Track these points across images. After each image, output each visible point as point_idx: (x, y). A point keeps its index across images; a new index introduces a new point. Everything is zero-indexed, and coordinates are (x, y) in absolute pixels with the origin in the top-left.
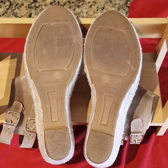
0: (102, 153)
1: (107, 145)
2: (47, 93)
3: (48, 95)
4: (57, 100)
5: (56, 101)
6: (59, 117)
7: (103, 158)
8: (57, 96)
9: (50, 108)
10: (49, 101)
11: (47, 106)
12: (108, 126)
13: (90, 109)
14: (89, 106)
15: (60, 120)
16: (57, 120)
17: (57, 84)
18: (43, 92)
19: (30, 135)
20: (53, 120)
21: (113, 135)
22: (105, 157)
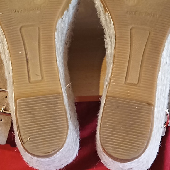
0: (132, 140)
1: (141, 123)
2: (19, 29)
3: (21, 32)
4: (39, 42)
5: (37, 43)
6: (44, 73)
7: (135, 149)
8: (39, 35)
9: (25, 56)
10: (22, 44)
11: (20, 53)
12: (141, 85)
13: (103, 74)
14: (102, 70)
15: (45, 78)
16: (40, 78)
17: (38, 12)
18: (11, 28)
19: (1, 120)
20: (32, 79)
21: (153, 103)
22: (139, 147)
